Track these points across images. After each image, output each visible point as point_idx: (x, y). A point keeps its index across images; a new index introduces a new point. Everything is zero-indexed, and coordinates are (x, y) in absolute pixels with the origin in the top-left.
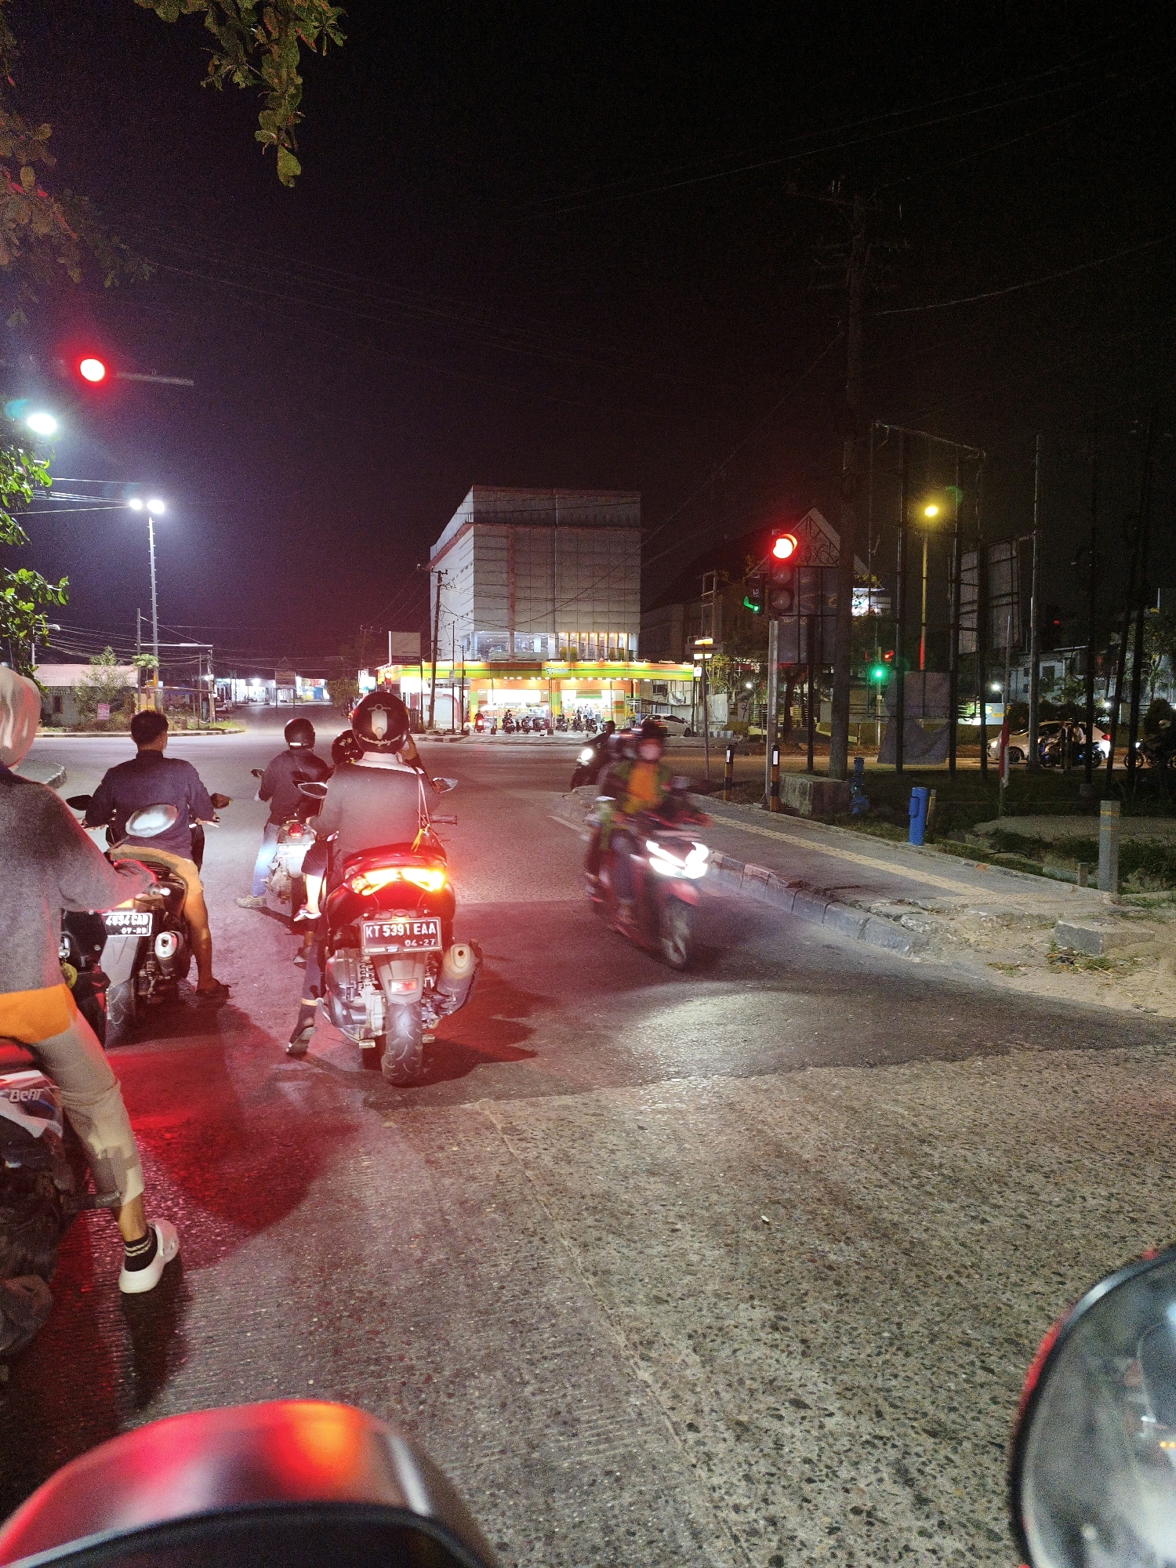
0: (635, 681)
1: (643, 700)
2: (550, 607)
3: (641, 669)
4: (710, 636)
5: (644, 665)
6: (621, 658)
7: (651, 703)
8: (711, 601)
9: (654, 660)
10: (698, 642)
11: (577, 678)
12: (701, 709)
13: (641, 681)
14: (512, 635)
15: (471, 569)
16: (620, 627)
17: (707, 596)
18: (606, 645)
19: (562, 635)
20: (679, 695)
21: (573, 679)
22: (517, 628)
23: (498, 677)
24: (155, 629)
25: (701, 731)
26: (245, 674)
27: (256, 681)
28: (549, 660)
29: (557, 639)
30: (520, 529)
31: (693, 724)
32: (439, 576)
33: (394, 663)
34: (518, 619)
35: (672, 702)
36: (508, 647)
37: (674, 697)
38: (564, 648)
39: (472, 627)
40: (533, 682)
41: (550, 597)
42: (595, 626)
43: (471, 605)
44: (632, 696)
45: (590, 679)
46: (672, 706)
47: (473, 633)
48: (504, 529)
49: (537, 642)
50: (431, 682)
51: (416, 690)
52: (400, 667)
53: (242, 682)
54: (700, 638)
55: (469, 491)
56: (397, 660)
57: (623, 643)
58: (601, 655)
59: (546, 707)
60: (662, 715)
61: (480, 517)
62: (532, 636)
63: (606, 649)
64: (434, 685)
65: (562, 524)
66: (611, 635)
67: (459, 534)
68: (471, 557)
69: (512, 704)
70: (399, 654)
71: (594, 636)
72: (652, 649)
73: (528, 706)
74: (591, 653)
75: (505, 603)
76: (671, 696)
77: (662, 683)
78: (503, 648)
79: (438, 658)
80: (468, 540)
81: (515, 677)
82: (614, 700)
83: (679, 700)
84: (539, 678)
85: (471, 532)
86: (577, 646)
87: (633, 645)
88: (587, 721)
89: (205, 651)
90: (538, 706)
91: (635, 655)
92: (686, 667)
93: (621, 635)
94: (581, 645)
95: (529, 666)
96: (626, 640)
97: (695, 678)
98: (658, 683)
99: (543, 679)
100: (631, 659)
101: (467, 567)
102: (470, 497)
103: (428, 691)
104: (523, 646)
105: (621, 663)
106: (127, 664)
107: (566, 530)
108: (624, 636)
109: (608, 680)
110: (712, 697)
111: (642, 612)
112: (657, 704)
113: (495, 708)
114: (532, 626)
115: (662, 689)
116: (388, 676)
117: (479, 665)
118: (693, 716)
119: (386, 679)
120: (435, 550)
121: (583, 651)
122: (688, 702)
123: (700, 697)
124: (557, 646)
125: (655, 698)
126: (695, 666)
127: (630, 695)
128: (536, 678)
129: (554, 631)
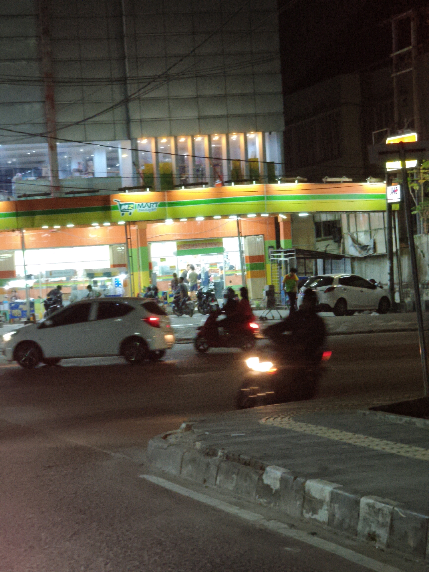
0: (282, 217)
1: (299, 251)
2: (118, 97)
3: (292, 196)
4: (411, 128)
5: (296, 187)
6: (254, 177)
7: (315, 255)
8: (409, 65)
9: (313, 178)
10: (391, 140)
11: (176, 219)
12: (406, 262)
13: (293, 217)
14: (53, 148)
16: (247, 123)
17: (401, 57)
18: (224, 156)
19: (143, 142)
20: (363, 239)
21: (169, 222)
22: (61, 134)
23: (32, 226)
25: (408, 300)
28: (123, 190)
29: (135, 150)
31: (392, 289)
34: (63, 118)
35: (352, 251)
36: (46, 169)
37: (355, 241)
38: (147, 165)
40: (96, 231)
41: (116, 74)
44: (278, 246)
45: (200, 219)
46: (353, 259)
54: (394, 133)
57: (255, 150)
58: (216, 175)
59: (122, 277)
60: (336, 276)
62: (89, 148)
63: (225, 163)
66: (234, 137)
69: (60, 273)
71: (201, 140)
73: (91, 276)
74: (199, 172)
75: (36, 91)
76: (348, 242)
77: (330, 218)
78: (39, 175)
81: (63, 225)
82: (246, 254)
83: (364, 248)
84: (107, 224)
86: (172, 160)
87: (274, 153)
88: (200, 295)
90: (108, 275)
91: (278, 171)
92: (372, 186)
93: (251, 136)
94: (180, 158)
95: (91, 203)
96: (259, 145)
97: (390, 205)
98: (324, 218)
99: (114, 224)
100: (272, 179)
104: (74, 166)
105: (254, 187)
108: (256, 137)
109: (233, 219)
110: (424, 239)
111: (286, 91)
112: (325, 256)
113: (31, 283)
114: (89, 129)
115: (331, 229)
118: (391, 273)
121: (183, 169)
122: (382, 249)
123: (402, 239)
124: (135, 164)
125: (321, 247)
126: (389, 184)
127: (273, 243)
128: (101, 224)
129: (129, 137)
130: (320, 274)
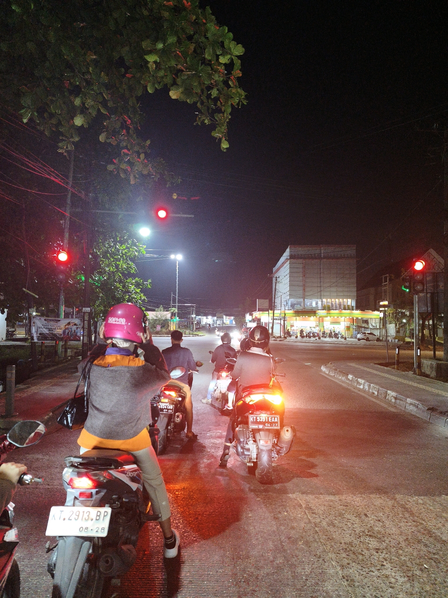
0: (354, 318)
1: (358, 326)
2: (319, 290)
3: (357, 314)
4: (387, 300)
5: (358, 312)
6: (349, 309)
7: (362, 327)
8: (387, 286)
9: (363, 310)
10: (382, 303)
11: (330, 317)
12: (384, 331)
13: (357, 318)
14: (304, 300)
15: (288, 276)
16: (348, 297)
17: (385, 285)
18: (342, 304)
19: (324, 300)
20: (374, 324)
21: (329, 317)
22: (306, 297)
23: (298, 316)
24: (177, 299)
25: (384, 339)
26: (206, 315)
27: (210, 317)
28: (319, 310)
29: (322, 301)
30: (307, 260)
31: (380, 336)
32: (276, 279)
33: (259, 311)
34: (307, 294)
35: (371, 327)
36: (302, 304)
37: (372, 325)
38: (325, 305)
39: (288, 297)
40: (312, 318)
41: (319, 285)
42: (338, 297)
43: (288, 289)
44: (353, 324)
45: (336, 317)
46: (371, 329)
47: (289, 300)
48: (300, 261)
49: (313, 303)
50: (272, 318)
51: (267, 321)
52: (261, 312)
53: (205, 317)
54: (382, 301)
55: (287, 248)
56: (260, 310)
57: (349, 303)
58: (340, 308)
59: (318, 328)
60: (367, 332)
61: (292, 257)
62: (312, 300)
63: (342, 306)
64: (274, 319)
65: (324, 258)
66: (344, 300)
67: (284, 263)
68: (288, 271)
69: (304, 327)
70: (260, 308)
71: (337, 300)
72: (361, 305)
73: (311, 328)
74: (336, 307)
75: (301, 288)
76: (370, 325)
77: (366, 319)
78: (300, 305)
79: (275, 309)
80: (287, 265)
81: (305, 316)
82: (346, 326)
83: (374, 326)
84: (315, 317)
85: (288, 262)
86: (330, 304)
87: (354, 304)
88: (335, 334)
89: (193, 307)
90: (314, 328)
91: (354, 308)
92: (376, 313)
93: (348, 300)
94: (332, 304)
95: (312, 312)
96: (350, 302)
97: (380, 317)
98: (364, 319)
99: (317, 317)
100: (353, 310)
101: (287, 275)
102: (288, 250)
103: (272, 321)
104: (308, 304)
105: (349, 311)
106: (167, 311)
107: (325, 260)
108: (349, 300)
109: (343, 318)
110: (388, 325)
111: (357, 291)
112: (364, 327)
113: (297, 328)
114: (312, 296)
115: (366, 322)
116: (256, 316)
117: (291, 312)
118: (380, 333)
119: (255, 317)
120: (274, 269)
121: (332, 306)
122: (378, 327)
123: (383, 325)
124: (322, 304)
125: (363, 325)
126: (380, 312)
127: (352, 324)
128: (313, 317)
129: (321, 299)
130: (363, 331)
